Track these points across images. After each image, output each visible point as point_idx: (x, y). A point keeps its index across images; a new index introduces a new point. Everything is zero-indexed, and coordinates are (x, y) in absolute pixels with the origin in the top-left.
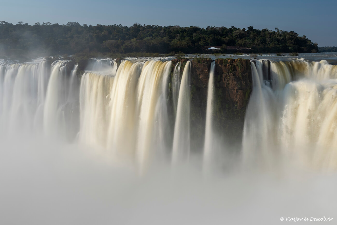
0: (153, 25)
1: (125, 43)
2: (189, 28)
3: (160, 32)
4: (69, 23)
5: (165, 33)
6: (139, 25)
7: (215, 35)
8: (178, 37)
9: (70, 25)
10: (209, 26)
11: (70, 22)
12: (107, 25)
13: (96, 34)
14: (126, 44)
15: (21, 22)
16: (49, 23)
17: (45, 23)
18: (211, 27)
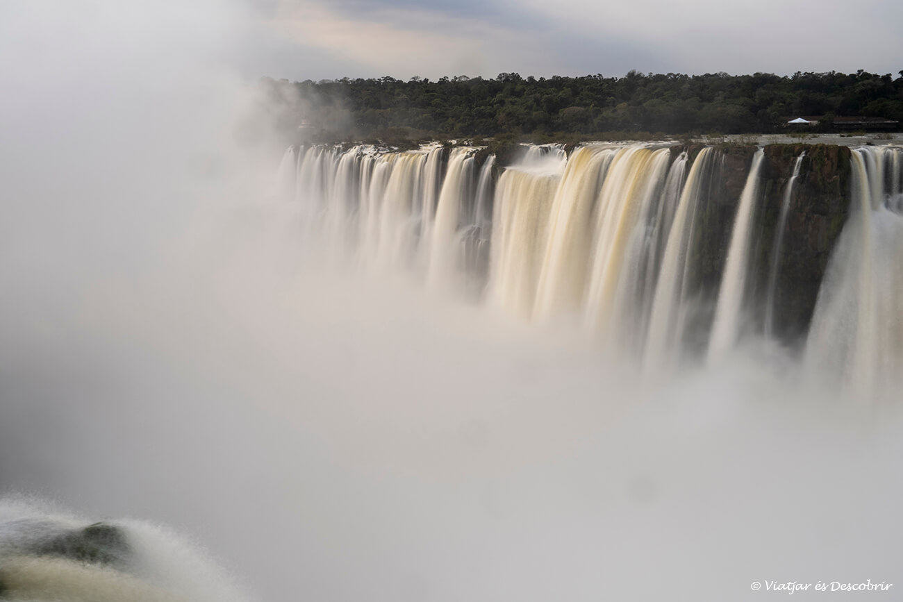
0: (670, 74)
1: (601, 113)
2: (750, 77)
3: (682, 88)
4: (500, 74)
5: (691, 90)
6: (639, 75)
7: (811, 91)
8: (720, 98)
9: (503, 79)
10: (799, 72)
11: (503, 74)
12: (574, 77)
13: (547, 96)
14: (604, 114)
15: (417, 77)
16: (465, 76)
17: (457, 77)
18: (804, 74)
